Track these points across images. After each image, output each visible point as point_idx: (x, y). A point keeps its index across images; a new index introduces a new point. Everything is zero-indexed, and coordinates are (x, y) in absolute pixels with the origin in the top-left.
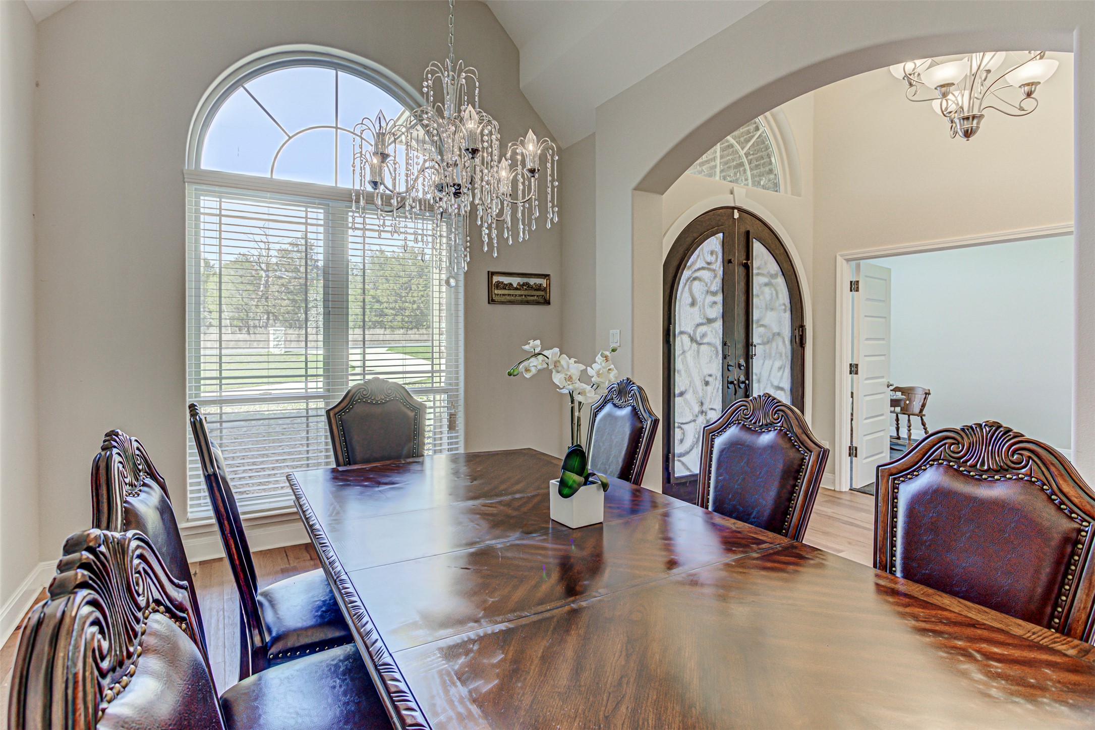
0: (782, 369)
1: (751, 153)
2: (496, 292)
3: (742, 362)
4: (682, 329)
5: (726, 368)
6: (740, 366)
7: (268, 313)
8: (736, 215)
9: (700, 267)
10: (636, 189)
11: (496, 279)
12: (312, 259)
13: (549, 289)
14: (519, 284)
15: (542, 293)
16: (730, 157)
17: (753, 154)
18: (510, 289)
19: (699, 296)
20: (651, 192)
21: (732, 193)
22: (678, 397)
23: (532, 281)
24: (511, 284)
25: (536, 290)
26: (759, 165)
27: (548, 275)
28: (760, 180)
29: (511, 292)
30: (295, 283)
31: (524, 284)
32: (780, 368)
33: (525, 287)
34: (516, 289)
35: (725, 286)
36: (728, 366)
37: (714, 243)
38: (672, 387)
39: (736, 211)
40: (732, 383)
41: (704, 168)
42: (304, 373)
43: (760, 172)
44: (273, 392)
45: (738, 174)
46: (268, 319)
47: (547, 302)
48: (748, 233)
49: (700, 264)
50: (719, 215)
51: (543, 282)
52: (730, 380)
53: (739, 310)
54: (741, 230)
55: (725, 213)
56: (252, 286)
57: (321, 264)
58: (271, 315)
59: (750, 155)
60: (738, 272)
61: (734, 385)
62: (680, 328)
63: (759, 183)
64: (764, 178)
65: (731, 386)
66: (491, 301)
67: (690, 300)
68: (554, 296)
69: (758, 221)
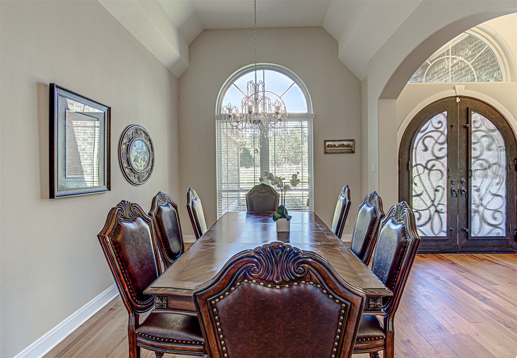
0: (499, 185)
1: (488, 59)
2: (328, 149)
3: (464, 180)
4: (418, 163)
5: (450, 182)
6: (462, 182)
7: (285, 158)
8: (458, 100)
9: (430, 130)
10: (380, 98)
11: (327, 143)
12: (304, 133)
13: (354, 146)
14: (339, 145)
15: (351, 148)
16: (477, 64)
17: (489, 60)
18: (334, 147)
19: (430, 146)
20: (390, 99)
21: (454, 88)
22: (414, 197)
23: (345, 143)
24: (335, 145)
25: (347, 147)
26: (493, 66)
27: (353, 140)
28: (494, 74)
29: (335, 148)
30: (296, 144)
31: (341, 145)
32: (498, 184)
33: (342, 146)
34: (338, 147)
35: (448, 140)
36: (452, 181)
37: (442, 117)
38: (410, 191)
39: (458, 98)
40: (454, 191)
41: (462, 71)
42: (254, 182)
43: (493, 69)
44: (244, 188)
45: (481, 72)
46: (285, 160)
47: (353, 152)
48: (468, 109)
49: (430, 128)
50: (445, 102)
51: (351, 143)
52: (453, 189)
53: (461, 152)
54: (462, 108)
55: (450, 101)
56: (279, 147)
57: (307, 134)
58: (286, 159)
59: (488, 60)
60: (460, 131)
61: (456, 192)
62: (416, 162)
63: (493, 76)
64: (496, 73)
65: (454, 193)
66: (326, 153)
67: (423, 148)
68: (357, 150)
69: (476, 101)
